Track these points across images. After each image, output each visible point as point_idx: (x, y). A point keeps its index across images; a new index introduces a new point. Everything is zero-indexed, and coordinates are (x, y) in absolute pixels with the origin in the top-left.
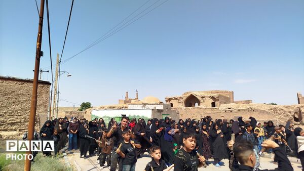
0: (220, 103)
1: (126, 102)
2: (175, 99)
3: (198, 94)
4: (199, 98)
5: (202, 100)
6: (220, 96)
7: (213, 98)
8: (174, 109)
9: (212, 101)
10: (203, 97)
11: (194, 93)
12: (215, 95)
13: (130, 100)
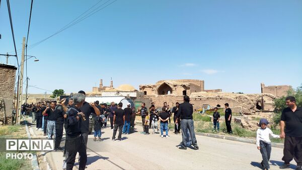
0: (191, 92)
1: (100, 89)
2: (149, 87)
3: (170, 83)
4: (172, 87)
5: (174, 88)
6: (191, 85)
7: (184, 86)
8: (147, 97)
9: (183, 89)
10: (175, 86)
11: (167, 82)
12: (187, 84)
13: (105, 87)
